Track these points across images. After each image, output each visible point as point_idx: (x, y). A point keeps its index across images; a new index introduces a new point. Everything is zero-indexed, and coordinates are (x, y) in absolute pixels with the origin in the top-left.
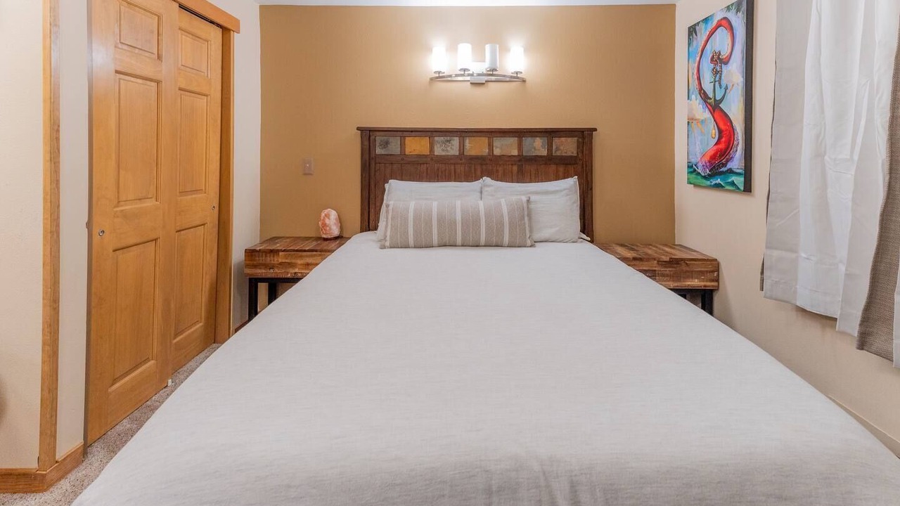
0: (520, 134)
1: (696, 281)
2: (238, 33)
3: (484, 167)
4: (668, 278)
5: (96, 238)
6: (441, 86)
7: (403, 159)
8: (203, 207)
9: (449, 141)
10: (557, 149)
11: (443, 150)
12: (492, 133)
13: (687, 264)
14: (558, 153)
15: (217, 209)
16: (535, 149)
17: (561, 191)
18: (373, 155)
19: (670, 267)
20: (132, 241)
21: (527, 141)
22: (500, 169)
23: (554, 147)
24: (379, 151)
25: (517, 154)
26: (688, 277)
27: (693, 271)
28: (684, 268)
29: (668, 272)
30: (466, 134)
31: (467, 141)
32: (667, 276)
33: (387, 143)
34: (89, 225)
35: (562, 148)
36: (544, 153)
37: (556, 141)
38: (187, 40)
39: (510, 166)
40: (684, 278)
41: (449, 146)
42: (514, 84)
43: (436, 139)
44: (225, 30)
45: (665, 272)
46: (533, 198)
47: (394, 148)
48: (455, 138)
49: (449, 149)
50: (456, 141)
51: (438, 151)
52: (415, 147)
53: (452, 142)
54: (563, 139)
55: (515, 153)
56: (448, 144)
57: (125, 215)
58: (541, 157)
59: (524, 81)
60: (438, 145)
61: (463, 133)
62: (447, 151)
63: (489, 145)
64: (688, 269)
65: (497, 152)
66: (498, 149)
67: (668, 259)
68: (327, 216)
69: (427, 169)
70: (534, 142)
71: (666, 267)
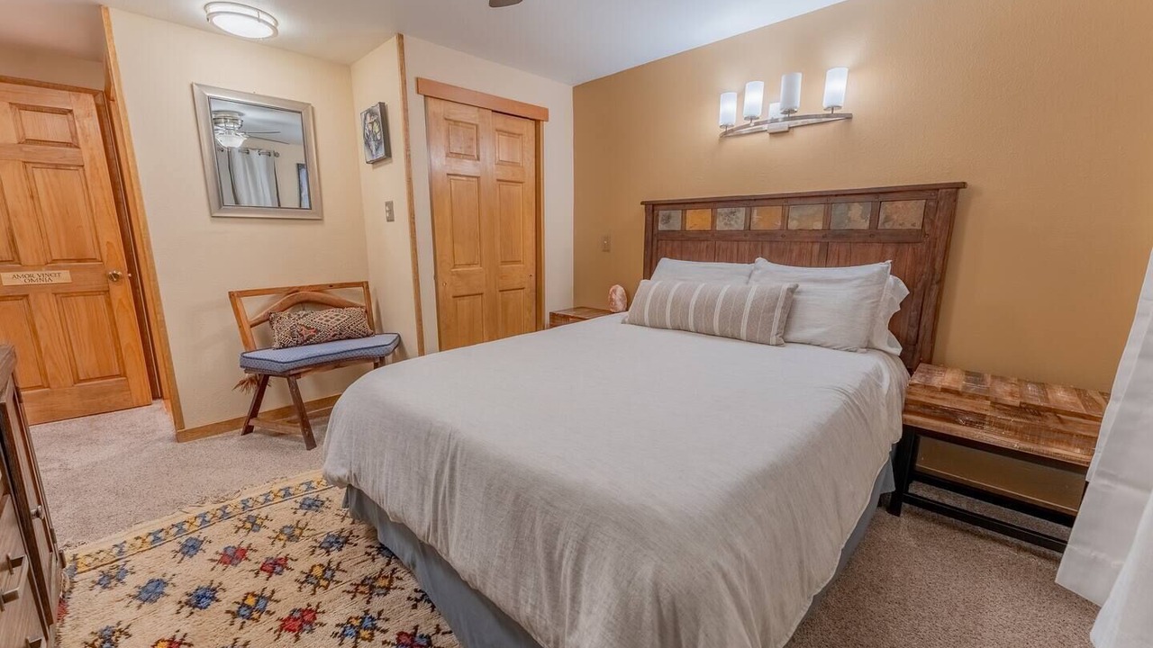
0: (827, 199)
1: (1078, 451)
2: (547, 121)
3: (774, 245)
4: (1012, 433)
5: (441, 288)
6: (733, 142)
7: (683, 236)
8: (520, 274)
9: (732, 213)
10: (887, 219)
11: (726, 224)
12: (786, 200)
13: (1059, 418)
14: (887, 226)
15: (534, 278)
16: (849, 219)
17: (850, 280)
18: (655, 232)
19: (1019, 417)
20: (464, 293)
21: (839, 210)
22: (796, 248)
23: (882, 216)
24: (661, 227)
25: (821, 228)
26: (1059, 441)
27: (1071, 434)
28: (1052, 423)
29: (1012, 423)
30: (755, 203)
31: (755, 211)
32: (1010, 429)
33: (669, 217)
34: (436, 277)
35: (895, 217)
36: (865, 225)
37: (887, 208)
38: (503, 138)
39: (810, 245)
40: (1047, 440)
41: (732, 219)
42: (832, 125)
43: (719, 210)
44: (537, 122)
45: (1005, 422)
46: (802, 286)
47: (676, 225)
48: (741, 209)
49: (733, 222)
50: (741, 213)
51: (721, 225)
52: (697, 221)
53: (737, 213)
54: (900, 204)
55: (818, 225)
56: (732, 216)
57: (458, 274)
58: (858, 231)
59: (849, 118)
60: (721, 218)
61: (750, 202)
62: (730, 224)
63: (783, 216)
64: (1060, 427)
65: (793, 225)
66: (795, 222)
67: (1017, 403)
68: (615, 291)
69: (707, 247)
70: (849, 209)
71: (1010, 415)
